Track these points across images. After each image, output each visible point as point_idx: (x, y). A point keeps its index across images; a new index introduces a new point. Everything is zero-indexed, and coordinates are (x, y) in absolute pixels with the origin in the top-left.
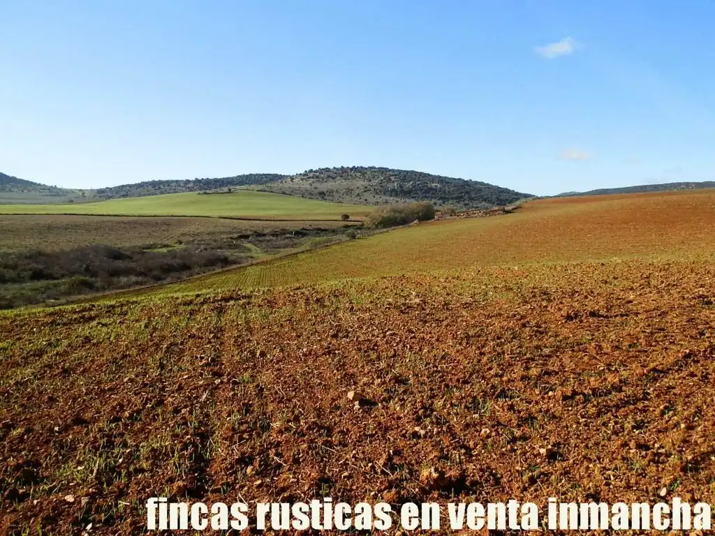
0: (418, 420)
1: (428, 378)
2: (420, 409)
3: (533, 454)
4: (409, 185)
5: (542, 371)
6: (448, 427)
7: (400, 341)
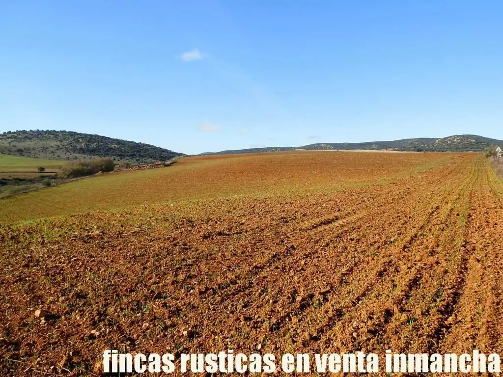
0: (94, 325)
1: (103, 291)
2: (96, 316)
3: (179, 336)
4: (94, 145)
5: (186, 276)
6: (118, 327)
7: (83, 264)
